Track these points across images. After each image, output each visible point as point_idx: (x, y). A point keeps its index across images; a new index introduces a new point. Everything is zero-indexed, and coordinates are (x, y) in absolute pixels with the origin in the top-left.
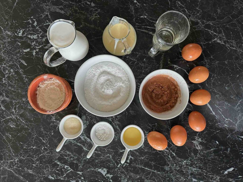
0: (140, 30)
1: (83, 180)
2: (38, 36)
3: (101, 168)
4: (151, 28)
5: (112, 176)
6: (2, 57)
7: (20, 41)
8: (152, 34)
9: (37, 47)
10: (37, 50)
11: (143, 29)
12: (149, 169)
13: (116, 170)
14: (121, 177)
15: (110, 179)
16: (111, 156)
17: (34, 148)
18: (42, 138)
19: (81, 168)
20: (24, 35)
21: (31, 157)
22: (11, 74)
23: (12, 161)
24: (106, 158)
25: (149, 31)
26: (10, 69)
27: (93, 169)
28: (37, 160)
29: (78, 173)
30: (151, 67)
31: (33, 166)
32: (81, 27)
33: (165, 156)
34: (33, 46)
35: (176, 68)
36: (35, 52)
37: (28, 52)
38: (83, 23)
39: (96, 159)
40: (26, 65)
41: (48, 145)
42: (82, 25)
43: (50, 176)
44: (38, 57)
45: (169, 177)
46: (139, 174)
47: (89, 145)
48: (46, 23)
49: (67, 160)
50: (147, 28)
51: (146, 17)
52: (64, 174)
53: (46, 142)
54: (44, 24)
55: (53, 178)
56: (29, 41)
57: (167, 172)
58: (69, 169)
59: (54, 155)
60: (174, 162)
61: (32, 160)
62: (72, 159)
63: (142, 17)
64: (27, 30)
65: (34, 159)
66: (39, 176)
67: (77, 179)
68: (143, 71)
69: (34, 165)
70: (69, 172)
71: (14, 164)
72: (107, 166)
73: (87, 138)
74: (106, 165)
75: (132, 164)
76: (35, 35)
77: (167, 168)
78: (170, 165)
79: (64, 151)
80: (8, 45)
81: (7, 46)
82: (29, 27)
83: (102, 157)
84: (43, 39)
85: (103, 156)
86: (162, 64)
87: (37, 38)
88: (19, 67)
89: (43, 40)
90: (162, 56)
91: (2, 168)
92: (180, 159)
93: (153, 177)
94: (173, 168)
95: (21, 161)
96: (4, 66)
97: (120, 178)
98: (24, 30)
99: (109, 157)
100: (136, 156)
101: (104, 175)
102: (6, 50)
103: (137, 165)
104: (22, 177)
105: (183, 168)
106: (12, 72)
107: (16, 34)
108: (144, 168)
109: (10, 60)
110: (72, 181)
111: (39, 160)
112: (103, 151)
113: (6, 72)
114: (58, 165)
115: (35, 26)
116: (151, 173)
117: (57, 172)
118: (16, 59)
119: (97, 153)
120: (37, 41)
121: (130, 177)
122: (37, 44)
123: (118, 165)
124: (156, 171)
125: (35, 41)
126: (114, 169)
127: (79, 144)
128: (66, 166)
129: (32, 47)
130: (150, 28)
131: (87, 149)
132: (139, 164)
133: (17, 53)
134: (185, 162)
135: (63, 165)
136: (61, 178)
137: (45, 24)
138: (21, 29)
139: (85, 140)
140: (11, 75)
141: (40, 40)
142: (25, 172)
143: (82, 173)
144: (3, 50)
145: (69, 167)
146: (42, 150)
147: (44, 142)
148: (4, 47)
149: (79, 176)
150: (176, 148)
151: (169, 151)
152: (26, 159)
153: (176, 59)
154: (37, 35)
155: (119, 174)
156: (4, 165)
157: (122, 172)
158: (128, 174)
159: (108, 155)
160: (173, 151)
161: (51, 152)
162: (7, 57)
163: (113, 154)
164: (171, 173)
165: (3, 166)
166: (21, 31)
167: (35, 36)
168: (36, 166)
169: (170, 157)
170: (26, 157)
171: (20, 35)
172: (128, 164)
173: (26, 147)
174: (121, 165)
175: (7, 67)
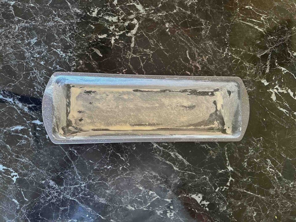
0: (245, 23)
1: (172, 209)
2: (118, 19)
3: (196, 193)
4: (258, 21)
5: (208, 203)
6: (68, 42)
7: (94, 23)
8: (258, 28)
9: (116, 33)
10: (117, 37)
11: (248, 22)
12: (252, 194)
13: (214, 196)
14: (219, 204)
15: (206, 207)
16: (208, 178)
17: (109, 167)
18: (120, 155)
19: (170, 194)
20: (99, 16)
21: (103, 181)
22: (80, 66)
23: (76, 186)
24: (202, 181)
25: (254, 24)
26: (79, 61)
27: (185, 195)
28: (113, 184)
29: (166, 201)
30: (256, 68)
31: (106, 193)
32: (174, 12)
33: (270, 176)
34: (111, 31)
35: (284, 71)
36: (114, 40)
37: (104, 38)
38: (177, 7)
39: (190, 182)
40: (101, 56)
41: (128, 164)
42: (176, 9)
43: (129, 206)
44: (117, 46)
45: (274, 202)
46: (240, 200)
47: (181, 163)
48: (129, 2)
49: (153, 184)
50: (252, 20)
51: (251, 8)
52: (149, 203)
53: (125, 160)
54: (127, 4)
55: (133, 209)
56: (106, 24)
57: (273, 196)
58: (154, 195)
59: (135, 177)
60: (281, 184)
61: (105, 184)
62: (159, 182)
63: (247, 7)
64: (103, 9)
65: (108, 183)
66: (114, 207)
67: (165, 209)
68: (248, 73)
69: (107, 191)
70: (154, 199)
71: (80, 190)
72: (203, 191)
73: (179, 155)
74: (201, 189)
75: (232, 188)
76: (115, 16)
77: (272, 192)
78: (276, 188)
79: (148, 172)
80: (77, 28)
81: (75, 28)
82: (107, 6)
83: (196, 180)
84: (126, 23)
85: (199, 178)
86: (268, 65)
87: (117, 21)
88: (91, 57)
89: (124, 24)
90: (269, 56)
91: (62, 196)
92: (286, 181)
93: (257, 203)
94: (279, 192)
95: (89, 186)
96: (70, 55)
97: (218, 206)
98: (99, 9)
99: (205, 179)
100: (238, 178)
101: (199, 202)
102: (74, 34)
103: (238, 188)
104: (90, 209)
105: (289, 191)
106: (81, 64)
107: (88, 13)
108: (246, 192)
109: (79, 47)
110: (159, 211)
111: (115, 185)
112: (199, 171)
113: (72, 63)
114: (141, 190)
115: (115, 4)
116: (254, 199)
117: (139, 200)
118: (88, 47)
119: (191, 174)
120: (118, 25)
121: (230, 203)
122: (117, 29)
123: (215, 189)
124: (260, 195)
125: (115, 25)
126: (212, 195)
127: (168, 162)
128: (151, 192)
129: (110, 33)
130: (256, 21)
131: (178, 169)
132: (240, 188)
133: (89, 39)
134: (292, 183)
135: (147, 191)
136: (145, 208)
137: (129, 4)
138: (95, 7)
139: (176, 156)
140: (80, 68)
141: (121, 25)
142: (95, 201)
143: (171, 201)
144: (70, 33)
145: (155, 193)
146: (119, 170)
147: (123, 160)
148: (70, 29)
149: (167, 204)
150: (282, 168)
151: (275, 171)
152: (96, 183)
153: (284, 61)
154: (117, 17)
155: (217, 200)
156: (65, 193)
157: (220, 198)
158: (227, 200)
159: (205, 176)
160: (279, 171)
161: (132, 173)
162: (75, 43)
163: (210, 176)
164: (276, 197)
165: (63, 194)
166: (95, 9)
167: (114, 19)
168: (111, 193)
169: (276, 178)
170: (97, 181)
171: (93, 16)
172: (228, 188)
173: (97, 166)
174: (219, 189)
175: (74, 57)
